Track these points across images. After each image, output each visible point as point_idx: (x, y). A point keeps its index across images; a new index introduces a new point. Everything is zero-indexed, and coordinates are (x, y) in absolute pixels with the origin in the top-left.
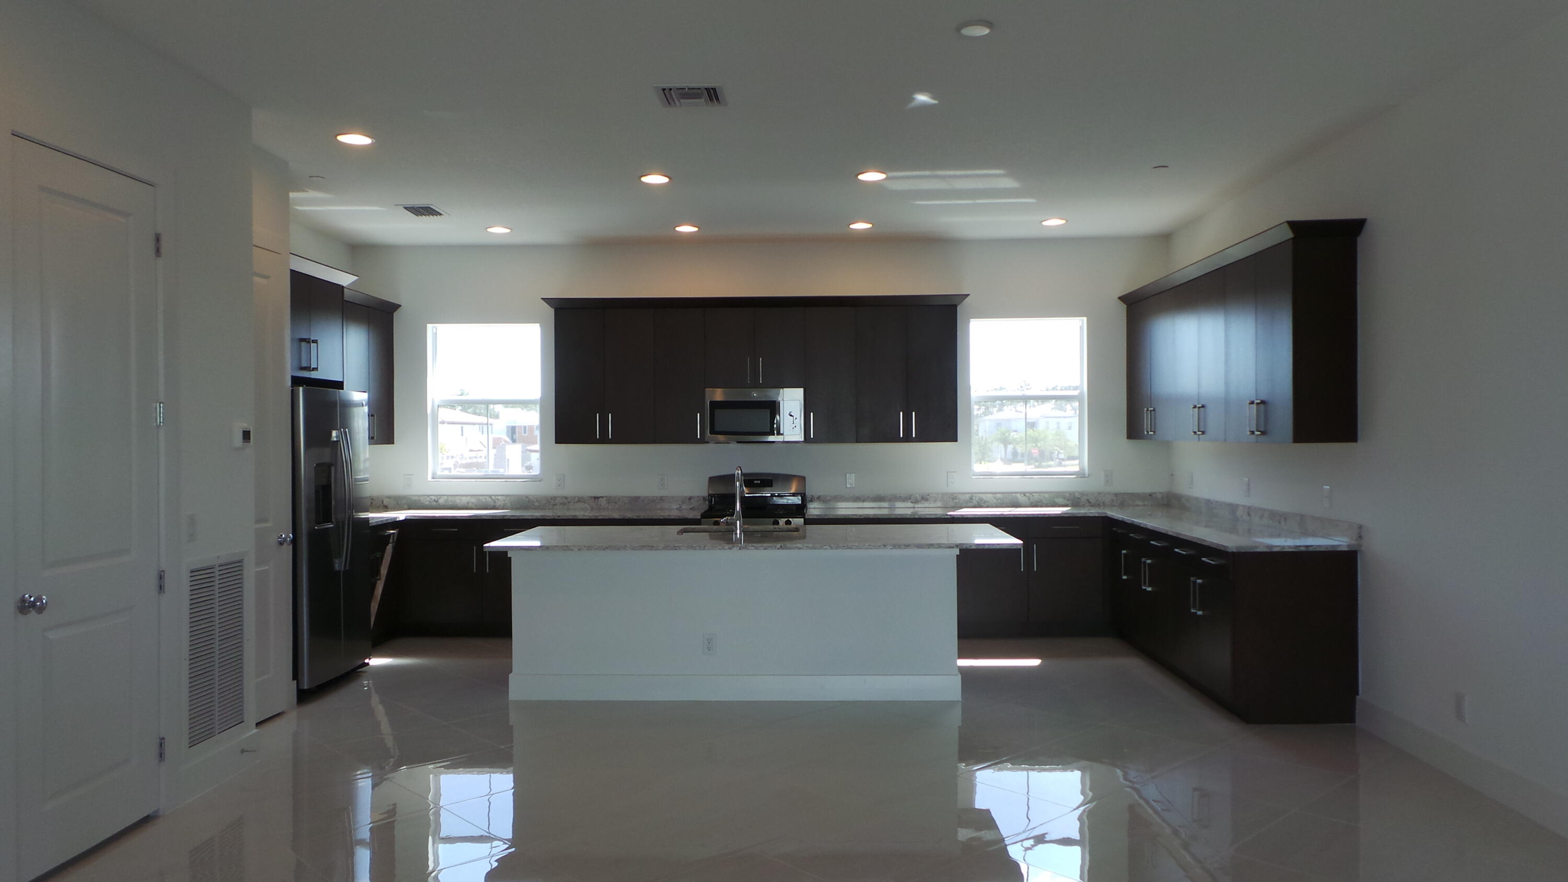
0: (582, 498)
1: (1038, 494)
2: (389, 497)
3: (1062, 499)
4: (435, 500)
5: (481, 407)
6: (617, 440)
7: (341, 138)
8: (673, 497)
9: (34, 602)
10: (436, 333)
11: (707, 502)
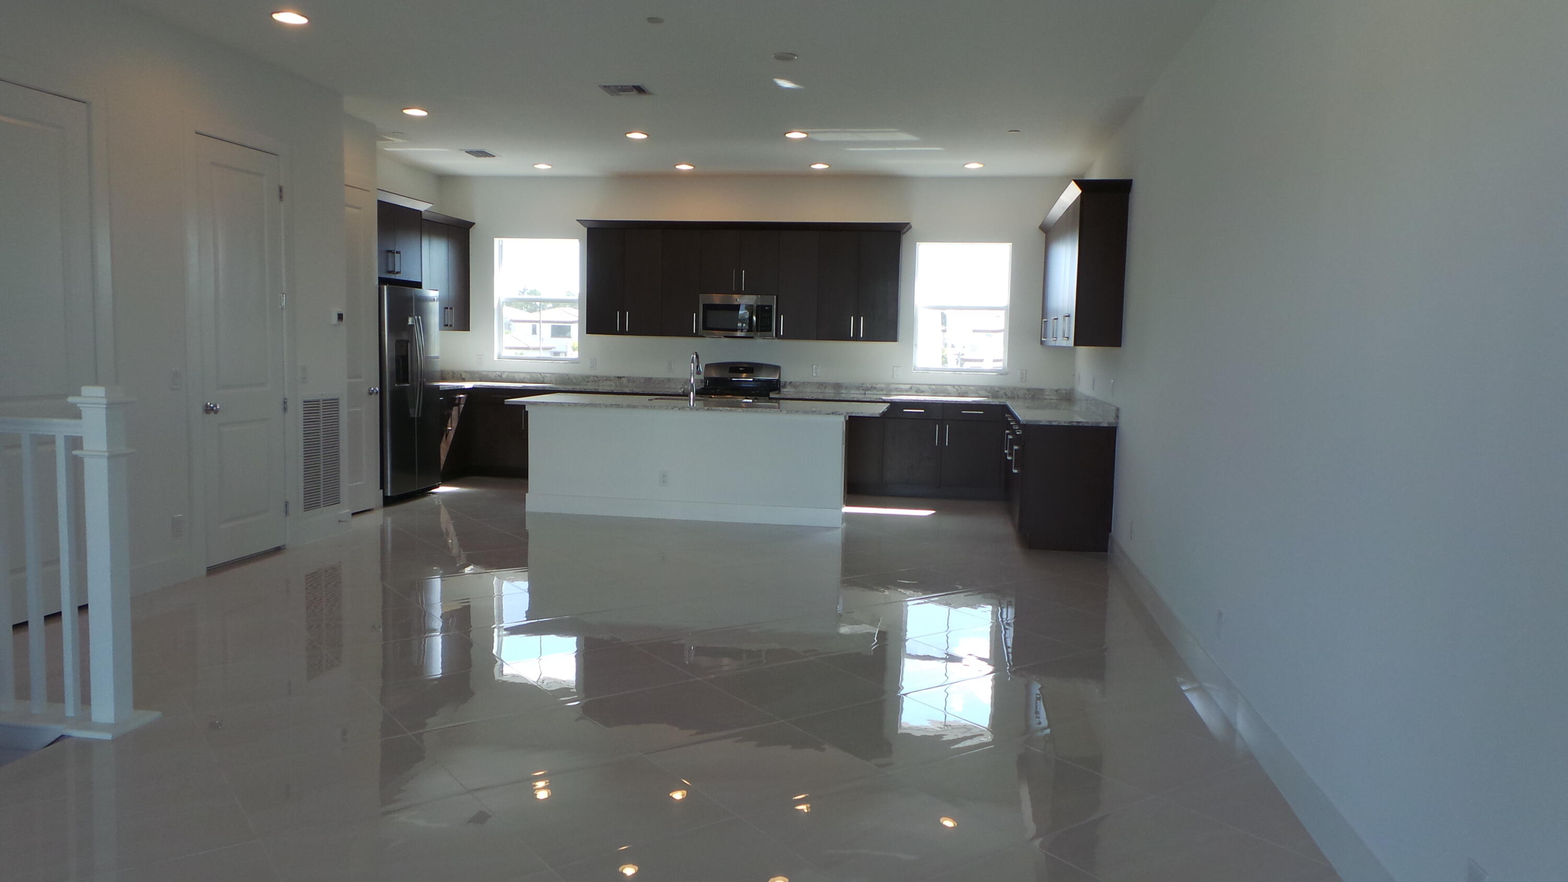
0: (609, 377)
1: (964, 387)
2: (466, 372)
3: (984, 392)
4: (499, 375)
5: (532, 303)
6: (632, 333)
7: (406, 111)
8: (677, 379)
9: (212, 407)
10: (502, 246)
11: (703, 384)
